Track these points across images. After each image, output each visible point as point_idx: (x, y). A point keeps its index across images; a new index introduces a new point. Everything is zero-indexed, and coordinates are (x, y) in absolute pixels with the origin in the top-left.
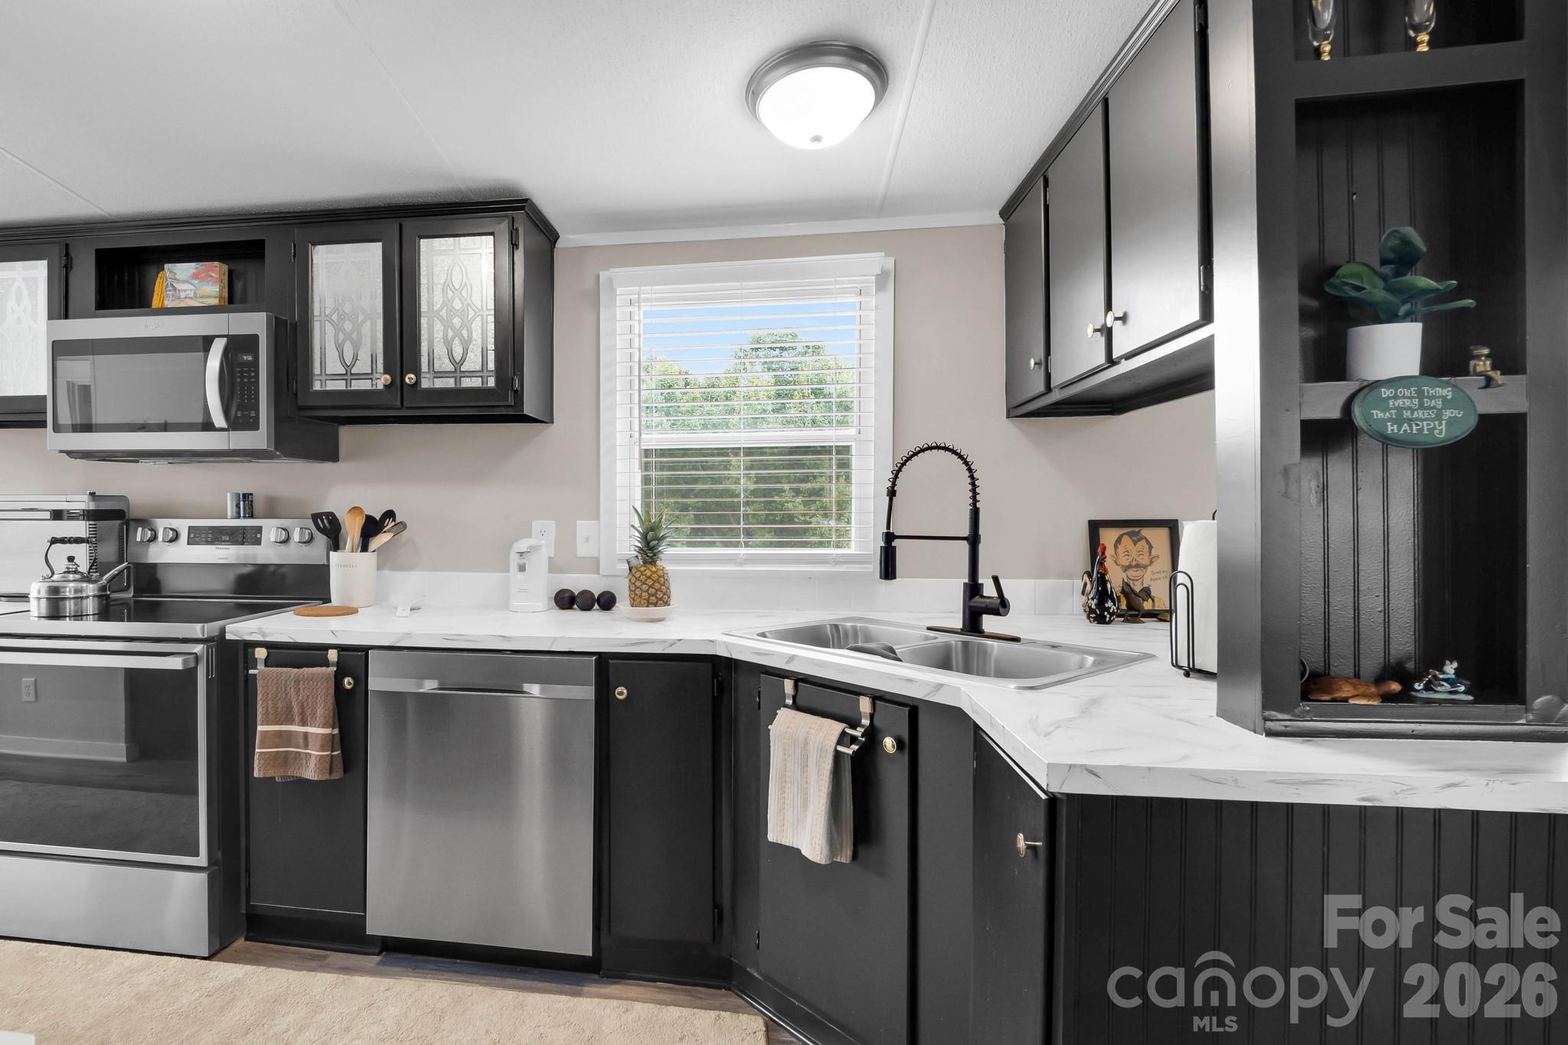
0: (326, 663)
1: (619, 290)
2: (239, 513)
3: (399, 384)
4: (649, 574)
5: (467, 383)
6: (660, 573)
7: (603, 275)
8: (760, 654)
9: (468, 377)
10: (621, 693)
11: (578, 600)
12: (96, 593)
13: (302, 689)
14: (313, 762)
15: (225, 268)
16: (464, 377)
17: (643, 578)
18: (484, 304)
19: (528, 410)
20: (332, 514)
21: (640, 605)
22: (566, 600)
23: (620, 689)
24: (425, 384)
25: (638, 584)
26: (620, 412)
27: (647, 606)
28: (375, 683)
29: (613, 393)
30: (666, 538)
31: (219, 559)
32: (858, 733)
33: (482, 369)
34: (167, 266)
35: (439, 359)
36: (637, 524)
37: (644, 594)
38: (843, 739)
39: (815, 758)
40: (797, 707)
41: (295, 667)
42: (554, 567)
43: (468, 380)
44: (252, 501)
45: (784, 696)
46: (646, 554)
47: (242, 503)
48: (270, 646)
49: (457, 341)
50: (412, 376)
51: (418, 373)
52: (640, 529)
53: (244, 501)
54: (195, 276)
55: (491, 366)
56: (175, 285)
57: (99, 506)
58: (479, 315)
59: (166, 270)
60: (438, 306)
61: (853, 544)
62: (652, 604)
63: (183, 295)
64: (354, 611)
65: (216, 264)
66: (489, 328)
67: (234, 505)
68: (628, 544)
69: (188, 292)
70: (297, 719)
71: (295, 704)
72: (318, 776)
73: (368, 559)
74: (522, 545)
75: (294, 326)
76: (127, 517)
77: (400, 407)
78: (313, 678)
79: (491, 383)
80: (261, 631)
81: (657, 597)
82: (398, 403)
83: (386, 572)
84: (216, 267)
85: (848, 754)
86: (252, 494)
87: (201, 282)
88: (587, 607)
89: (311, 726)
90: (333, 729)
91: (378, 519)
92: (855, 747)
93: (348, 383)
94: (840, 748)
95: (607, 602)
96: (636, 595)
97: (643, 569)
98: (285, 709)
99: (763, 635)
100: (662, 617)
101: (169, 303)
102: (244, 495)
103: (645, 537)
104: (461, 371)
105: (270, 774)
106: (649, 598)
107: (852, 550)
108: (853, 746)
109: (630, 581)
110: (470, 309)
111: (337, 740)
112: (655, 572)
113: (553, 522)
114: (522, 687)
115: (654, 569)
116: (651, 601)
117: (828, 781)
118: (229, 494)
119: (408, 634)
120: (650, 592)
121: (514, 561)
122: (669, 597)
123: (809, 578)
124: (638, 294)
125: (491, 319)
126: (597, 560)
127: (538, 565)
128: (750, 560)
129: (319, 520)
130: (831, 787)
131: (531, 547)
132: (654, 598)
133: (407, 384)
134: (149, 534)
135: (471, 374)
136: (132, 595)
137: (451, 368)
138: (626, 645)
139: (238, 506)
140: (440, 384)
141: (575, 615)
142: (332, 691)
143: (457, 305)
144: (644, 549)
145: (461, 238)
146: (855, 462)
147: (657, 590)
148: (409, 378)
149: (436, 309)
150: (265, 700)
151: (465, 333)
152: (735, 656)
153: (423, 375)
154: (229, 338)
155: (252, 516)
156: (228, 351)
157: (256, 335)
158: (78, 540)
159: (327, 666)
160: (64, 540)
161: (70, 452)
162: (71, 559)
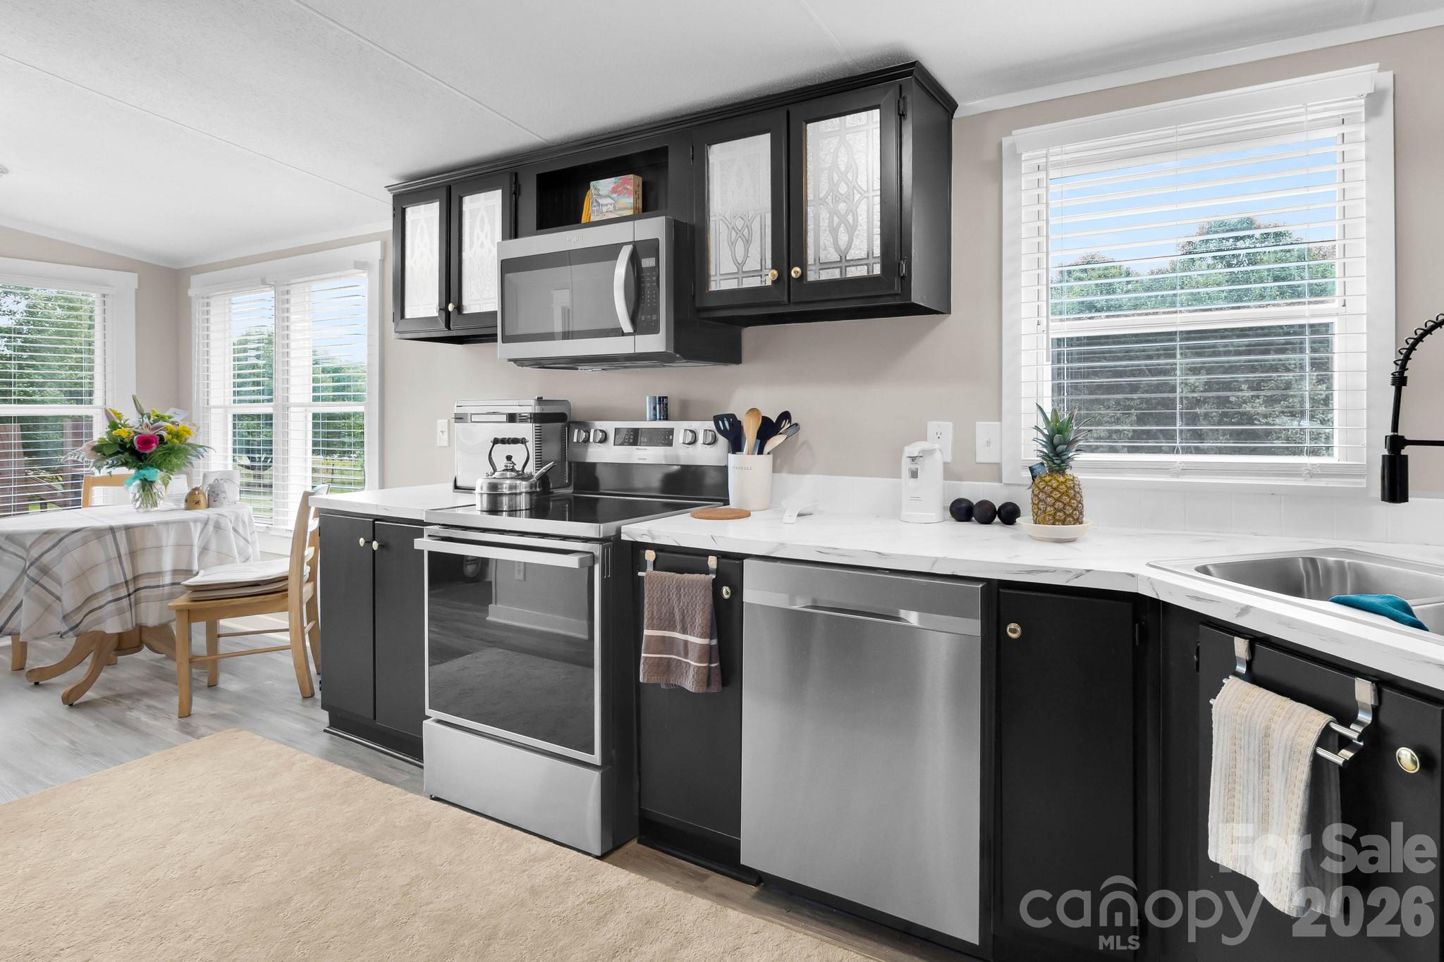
0: (706, 571)
1: (1024, 156)
2: (655, 415)
3: (786, 279)
4: (1055, 485)
5: (853, 272)
6: (1070, 484)
7: (1006, 141)
8: (1198, 599)
9: (853, 266)
10: (1014, 631)
11: (976, 511)
12: (528, 490)
13: (682, 596)
14: (691, 673)
15: (639, 180)
16: (850, 266)
17: (1048, 489)
18: (871, 185)
19: (917, 297)
20: (733, 416)
21: (1044, 522)
22: (963, 511)
23: (1012, 626)
24: (812, 277)
25: (1042, 496)
26: (1026, 295)
27: (1054, 524)
28: (751, 595)
29: (1017, 274)
30: (1077, 441)
31: (640, 459)
32: (1353, 732)
33: (868, 256)
34: (592, 184)
35: (825, 249)
36: (1042, 425)
37: (1048, 509)
38: (1327, 738)
39: (1281, 759)
40: (1253, 677)
41: (677, 573)
42: (950, 473)
43: (853, 268)
44: (667, 404)
45: (1233, 660)
46: (1053, 461)
47: (658, 406)
48: (659, 548)
49: (842, 229)
50: (798, 269)
51: (803, 264)
52: (1046, 432)
53: (660, 404)
54: (614, 191)
55: (877, 252)
56: (599, 201)
57: (543, 409)
58: (865, 197)
59: (592, 188)
60: (824, 193)
61: (1336, 451)
62: (1059, 520)
63: (604, 209)
64: (747, 514)
65: (631, 176)
66: (875, 210)
67: (652, 408)
68: (1031, 450)
69: (609, 206)
70: (679, 627)
71: (677, 610)
72: (695, 688)
73: (764, 461)
74: (914, 449)
75: (693, 228)
76: (568, 420)
77: (787, 303)
78: (692, 584)
79: (877, 270)
80: (650, 534)
81: (1065, 513)
82: (786, 299)
83: (784, 475)
84: (630, 179)
85: (1335, 764)
86: (666, 397)
87: (618, 195)
88: (986, 520)
89: (690, 635)
90: (711, 639)
91: (774, 422)
92: (1347, 754)
93: (740, 281)
94: (1321, 752)
95: (1009, 515)
96: (1039, 509)
97: (1048, 478)
98: (668, 614)
99: (1204, 570)
100: (1074, 537)
101: (594, 219)
102: (660, 398)
103: (1051, 443)
104: (846, 260)
105: (654, 680)
106: (1055, 514)
107: (1335, 459)
108: (1344, 752)
109: (1033, 492)
110: (855, 192)
111: (715, 653)
112: (1062, 483)
113: (951, 424)
114: (898, 612)
115: (1061, 479)
116: (1057, 518)
117: (1301, 797)
118: (647, 398)
119: (782, 545)
120: (1056, 507)
121: (906, 465)
122: (1081, 513)
123: (1273, 493)
124: (1046, 157)
125: (878, 199)
126: (998, 466)
127: (932, 470)
128: (1187, 470)
129: (720, 422)
130: (1306, 806)
131: (923, 451)
132: (1061, 514)
133: (793, 278)
134: (584, 435)
135: (857, 262)
136: (571, 491)
137: (835, 257)
138: (1020, 572)
139: (655, 408)
140: (825, 275)
141: (972, 529)
142: (709, 600)
143: (843, 189)
144: (1051, 455)
145: (848, 117)
146: (1337, 343)
147: (1065, 505)
148: (795, 272)
149: (822, 195)
150: (651, 604)
151: (850, 218)
152: (1164, 598)
153: (809, 268)
154: (635, 244)
155: (666, 418)
156: (634, 259)
157: (657, 240)
158: (515, 441)
159: (707, 573)
160: (503, 441)
161: (515, 361)
162: (509, 458)
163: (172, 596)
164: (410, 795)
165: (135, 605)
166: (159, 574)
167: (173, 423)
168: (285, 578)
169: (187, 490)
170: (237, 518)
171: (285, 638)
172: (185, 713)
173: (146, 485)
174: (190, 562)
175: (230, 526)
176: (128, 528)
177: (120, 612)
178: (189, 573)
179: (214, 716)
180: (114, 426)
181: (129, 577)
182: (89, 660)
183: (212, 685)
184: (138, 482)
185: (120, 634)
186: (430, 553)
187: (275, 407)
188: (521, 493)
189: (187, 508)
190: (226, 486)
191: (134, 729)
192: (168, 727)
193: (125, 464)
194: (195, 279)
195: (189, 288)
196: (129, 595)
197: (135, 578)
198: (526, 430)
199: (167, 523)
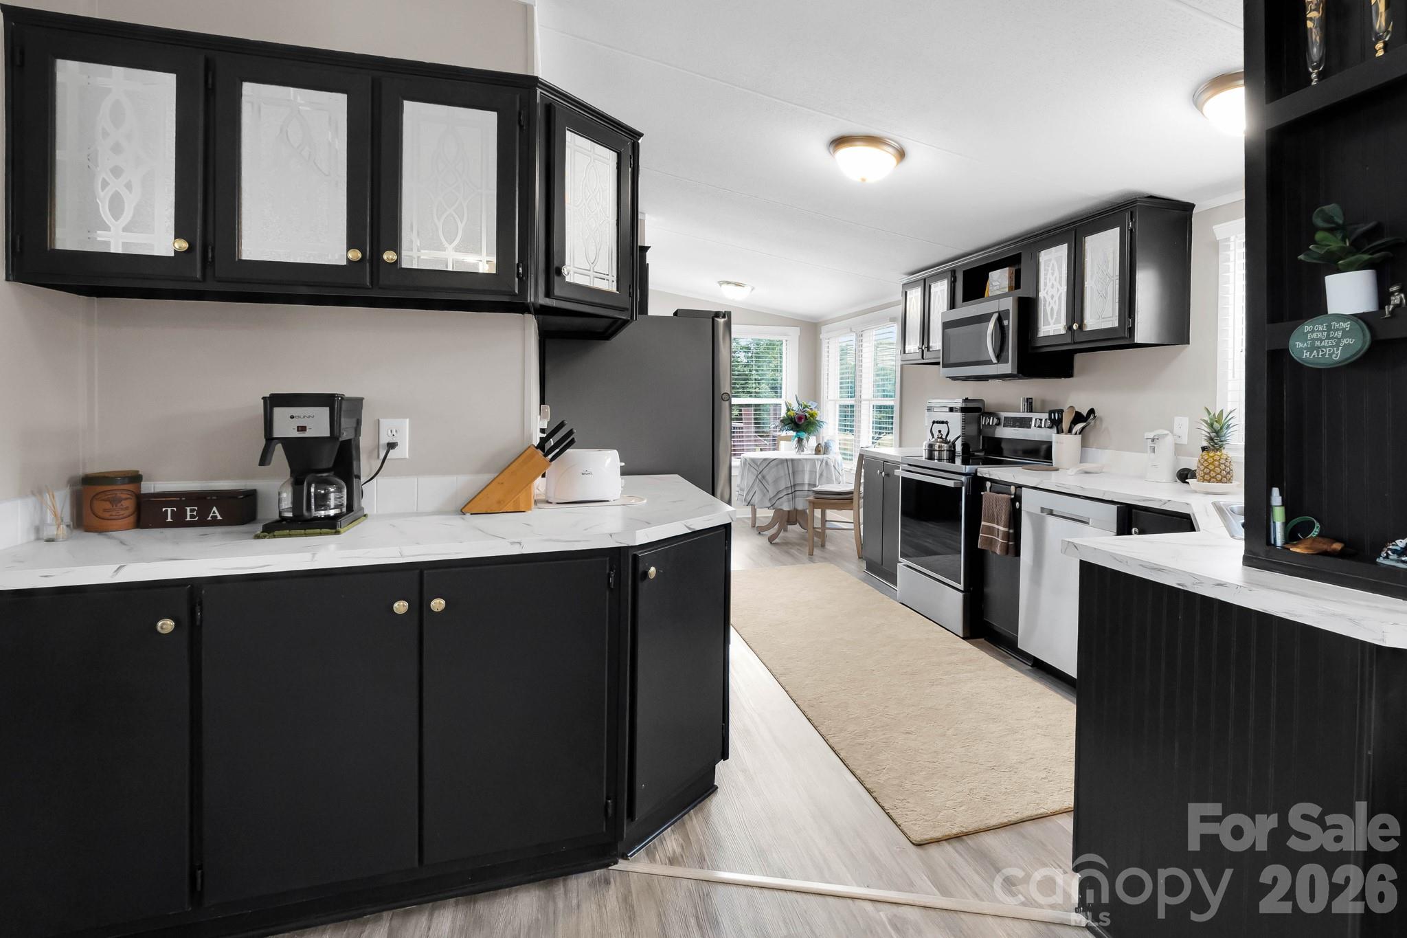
0: (1009, 492)
2: (1025, 409)
3: (1072, 329)
12: (947, 448)
13: (999, 506)
14: (999, 545)
15: (1013, 269)
16: (1102, 322)
18: (1114, 272)
19: (1143, 339)
20: (1059, 410)
23: (1135, 529)
24: (1086, 328)
33: (1112, 316)
34: (992, 273)
41: (998, 494)
42: (1185, 452)
43: (1106, 323)
44: (1030, 402)
47: (1026, 403)
48: (993, 481)
50: (1079, 324)
51: (1082, 321)
54: (1000, 277)
55: (1117, 313)
56: (994, 283)
57: (967, 405)
58: (1112, 280)
59: (991, 275)
64: (1059, 469)
65: (1008, 268)
66: (1116, 288)
67: (1021, 405)
69: (996, 287)
70: (995, 521)
71: (995, 513)
72: (1001, 552)
73: (1074, 439)
74: (1151, 434)
76: (983, 411)
77: (1073, 343)
78: (1005, 499)
79: (1117, 324)
80: (993, 474)
82: (1072, 341)
84: (1008, 270)
86: (1028, 398)
87: (1002, 280)
89: (1000, 526)
90: (1007, 528)
91: (1083, 414)
98: (991, 515)
104: (1102, 318)
105: (984, 548)
111: (1009, 535)
118: (1021, 398)
119: (1042, 481)
121: (1148, 445)
125: (1118, 281)
127: (1164, 449)
129: (1053, 414)
133: (1074, 329)
134: (996, 420)
135: (1106, 319)
138: (1140, 501)
139: (1025, 405)
140: (1096, 326)
142: (1009, 508)
148: (1075, 326)
150: (985, 509)
151: (1104, 293)
153: (1085, 322)
154: (999, 312)
155: (1031, 411)
156: (1000, 320)
157: (1009, 310)
158: (942, 422)
159: (1011, 495)
160: (938, 422)
161: (949, 377)
162: (940, 431)
163: (808, 496)
164: (891, 600)
165: (794, 498)
166: (803, 484)
167: (811, 409)
168: (851, 493)
169: (816, 445)
170: (835, 460)
171: (852, 526)
172: (811, 554)
173: (800, 440)
174: (815, 481)
175: (832, 465)
176: (792, 460)
177: (789, 501)
178: (815, 486)
179: (822, 557)
180: (788, 410)
181: (792, 484)
182: (776, 527)
183: (823, 546)
184: (797, 439)
185: (789, 511)
186: (902, 477)
187: (855, 401)
188: (944, 450)
189: (816, 454)
190: (832, 444)
191: (792, 556)
192: (805, 557)
193: (792, 429)
194: (824, 329)
195: (821, 333)
196: (792, 493)
197: (794, 485)
198: (958, 416)
199: (806, 459)
